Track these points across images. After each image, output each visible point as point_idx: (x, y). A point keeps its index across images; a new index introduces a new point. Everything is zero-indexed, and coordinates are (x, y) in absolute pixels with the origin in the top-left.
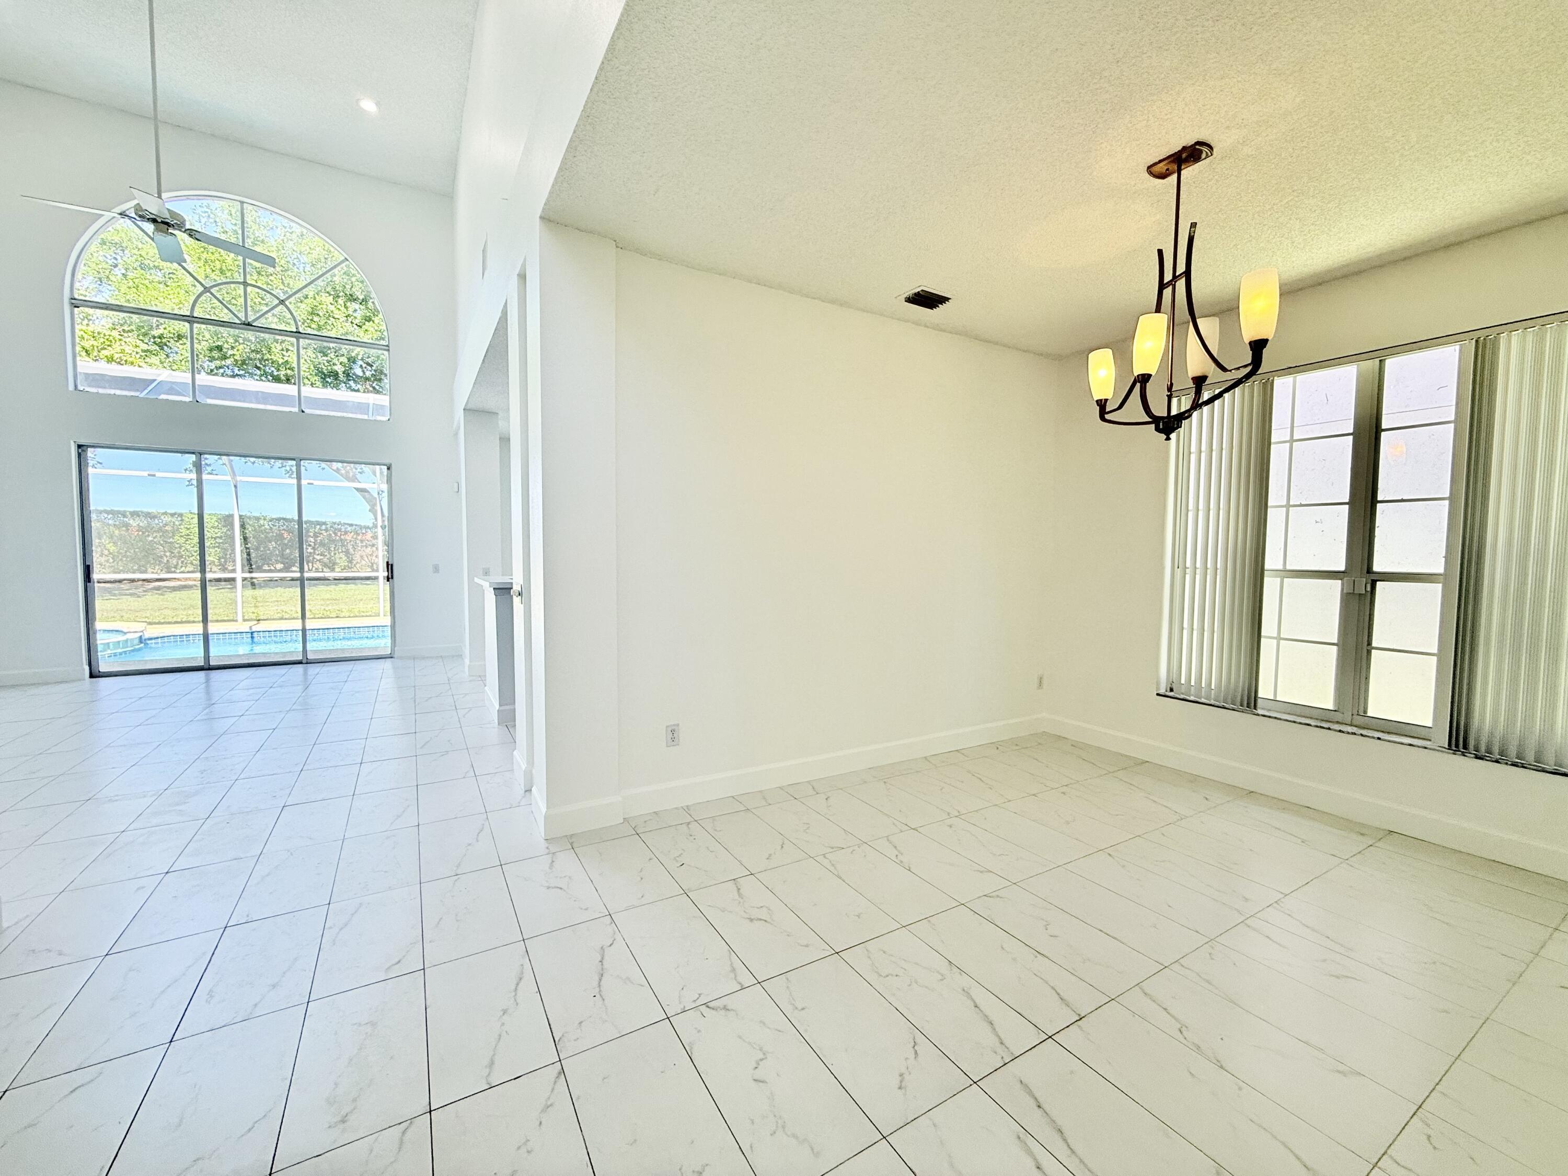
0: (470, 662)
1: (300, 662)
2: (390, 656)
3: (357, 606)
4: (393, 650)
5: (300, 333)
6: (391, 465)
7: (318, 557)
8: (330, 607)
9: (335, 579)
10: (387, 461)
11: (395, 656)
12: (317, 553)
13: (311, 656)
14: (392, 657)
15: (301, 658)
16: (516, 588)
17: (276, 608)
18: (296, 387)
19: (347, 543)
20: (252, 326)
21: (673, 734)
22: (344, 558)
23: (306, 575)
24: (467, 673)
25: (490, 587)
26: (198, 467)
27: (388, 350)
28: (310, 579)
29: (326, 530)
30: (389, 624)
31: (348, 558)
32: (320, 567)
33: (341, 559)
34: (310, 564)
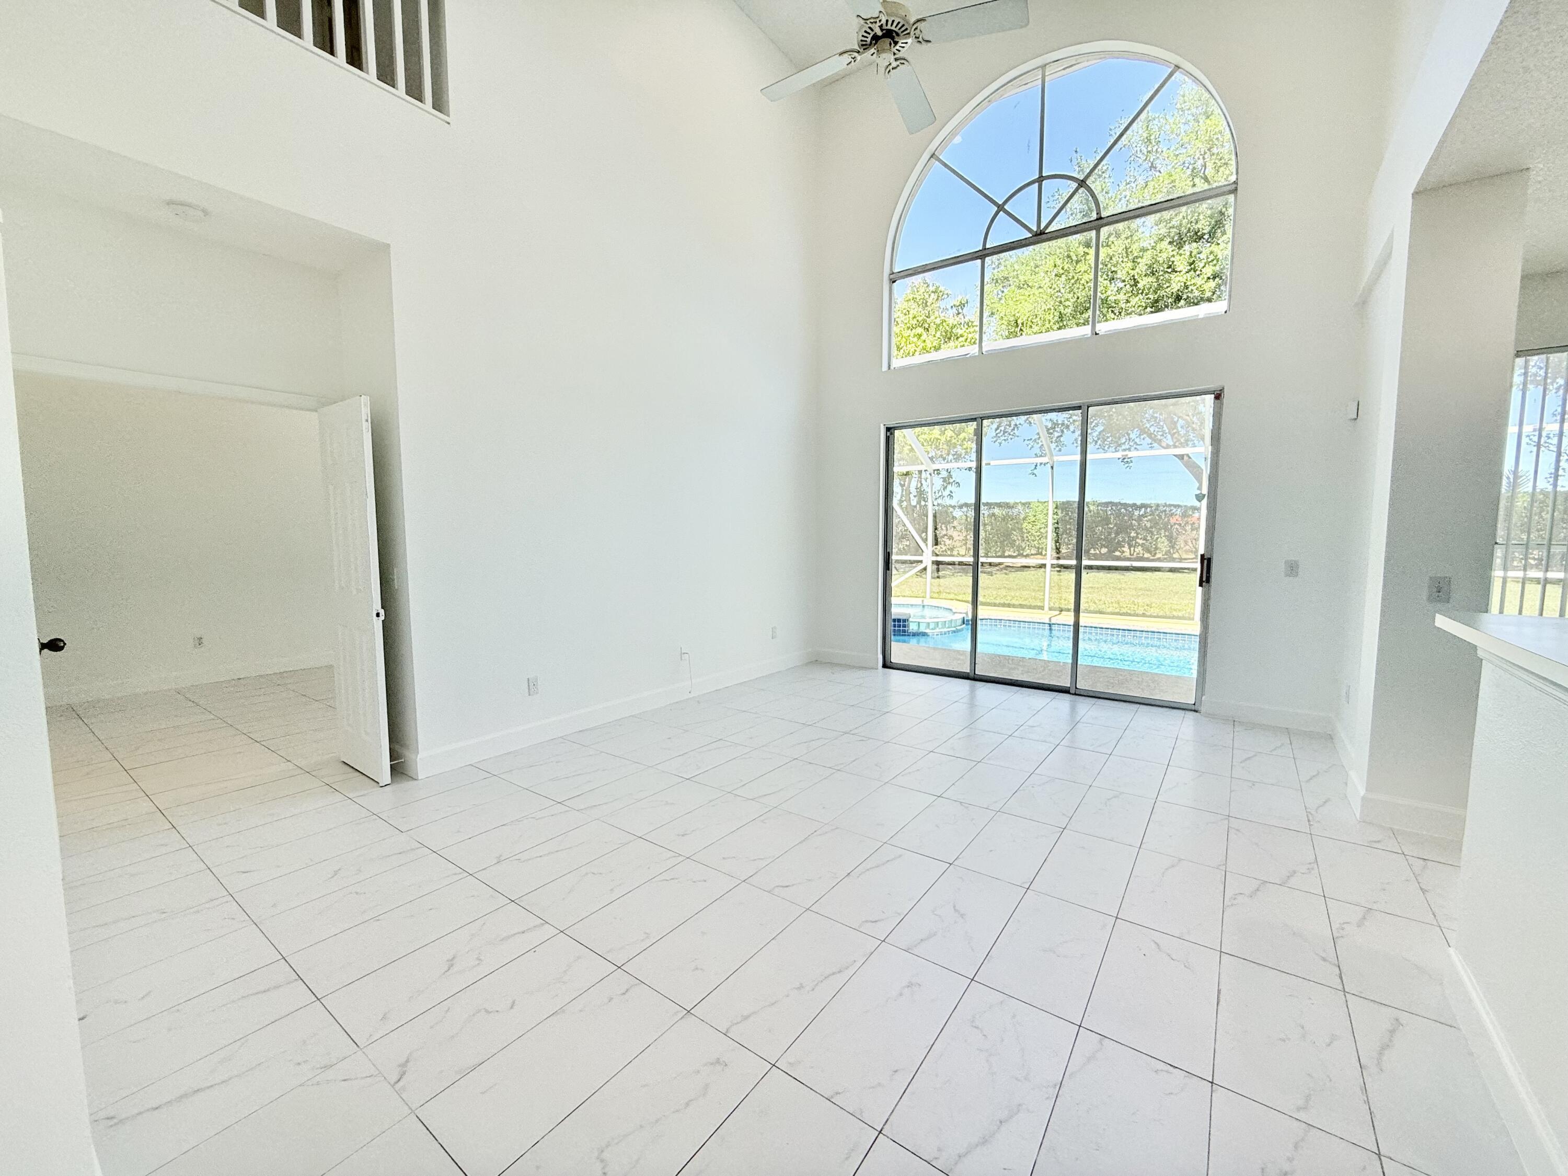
1: (1065, 691)
2: (1193, 708)
3: (1171, 601)
4: (1199, 694)
6: (1222, 390)
7: (1141, 542)
8: (1140, 600)
10: (1216, 388)
11: (1203, 709)
12: (1140, 537)
14: (1196, 711)
19: (1172, 526)
20: (1045, 234)
22: (1166, 543)
29: (1151, 513)
31: (1171, 542)
33: (1163, 544)
34: (1132, 549)
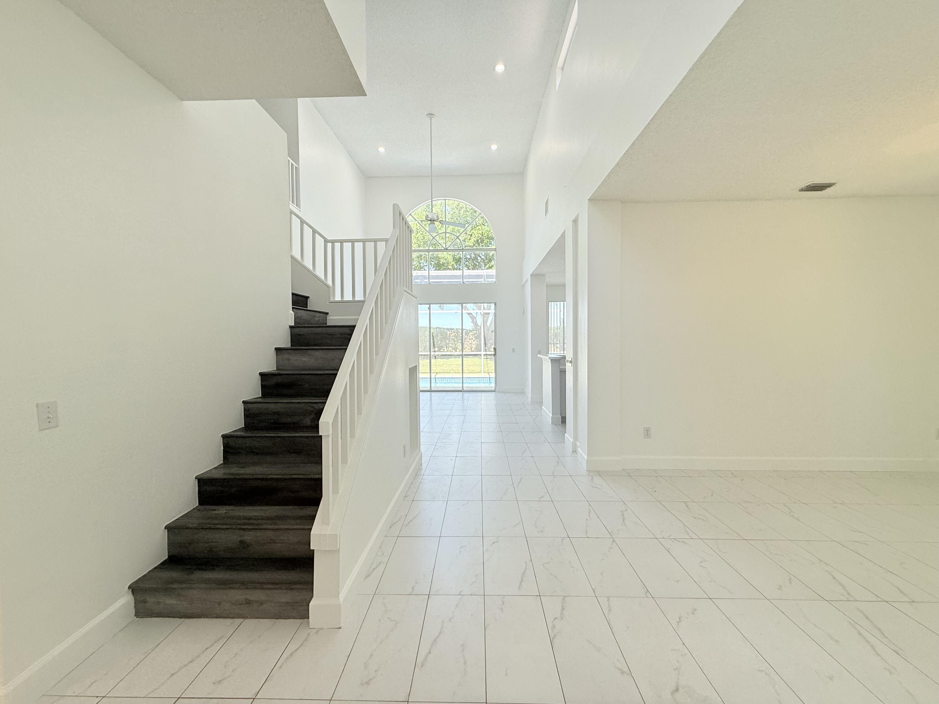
0: (532, 395)
1: (460, 391)
4: (495, 388)
5: (463, 249)
6: (496, 303)
9: (458, 355)
10: (495, 301)
11: (496, 391)
13: (465, 389)
15: (461, 389)
16: (569, 358)
17: (440, 368)
18: (461, 271)
20: (447, 249)
21: (647, 432)
23: (464, 353)
24: (530, 400)
25: (549, 359)
26: (429, 308)
27: (496, 251)
28: (465, 355)
29: (454, 332)
30: (494, 377)
32: (451, 350)
